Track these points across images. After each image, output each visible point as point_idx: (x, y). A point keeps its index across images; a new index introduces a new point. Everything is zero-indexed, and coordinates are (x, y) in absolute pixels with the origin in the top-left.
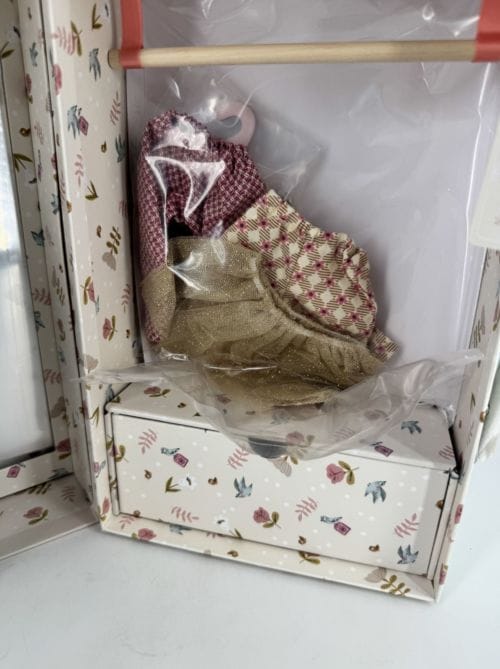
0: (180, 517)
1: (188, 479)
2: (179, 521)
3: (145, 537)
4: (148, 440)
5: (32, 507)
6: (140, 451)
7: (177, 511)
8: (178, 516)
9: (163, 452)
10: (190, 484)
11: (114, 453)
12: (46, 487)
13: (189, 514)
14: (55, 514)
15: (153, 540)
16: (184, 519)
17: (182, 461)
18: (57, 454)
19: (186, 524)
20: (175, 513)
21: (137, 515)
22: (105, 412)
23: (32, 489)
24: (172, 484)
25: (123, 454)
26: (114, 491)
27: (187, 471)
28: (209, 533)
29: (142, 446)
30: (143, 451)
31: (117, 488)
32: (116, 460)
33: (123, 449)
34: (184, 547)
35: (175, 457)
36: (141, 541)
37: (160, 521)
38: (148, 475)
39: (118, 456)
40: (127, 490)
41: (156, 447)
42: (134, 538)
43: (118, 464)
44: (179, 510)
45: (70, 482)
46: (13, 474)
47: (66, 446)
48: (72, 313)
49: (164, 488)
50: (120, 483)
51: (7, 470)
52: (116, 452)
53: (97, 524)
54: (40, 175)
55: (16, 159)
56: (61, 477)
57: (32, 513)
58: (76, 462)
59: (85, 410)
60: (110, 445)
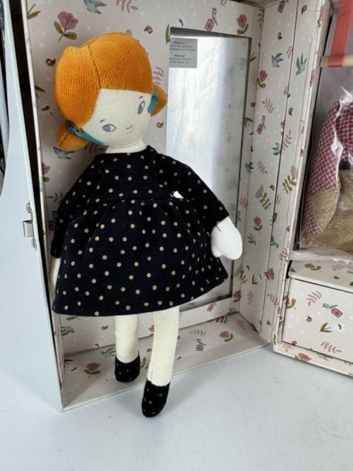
0: (327, 348)
1: (339, 325)
2: (326, 352)
3: (303, 360)
4: (313, 298)
5: (222, 331)
6: (307, 304)
7: (326, 345)
8: (325, 348)
9: (324, 306)
10: (340, 328)
11: (287, 303)
12: (225, 319)
13: (334, 348)
14: (238, 337)
15: (309, 362)
16: (329, 351)
17: (337, 313)
18: (233, 299)
19: (331, 354)
20: (324, 346)
21: (294, 344)
22: (287, 277)
23: (217, 319)
24: (326, 327)
25: (293, 304)
26: (282, 327)
27: (340, 320)
28: (346, 362)
29: (309, 301)
30: (309, 304)
31: (283, 325)
32: (287, 307)
33: (294, 301)
34: (333, 369)
35: (333, 310)
36: (302, 361)
37: (311, 350)
38: (309, 319)
39: (289, 305)
40: (290, 327)
41: (320, 302)
42: (296, 359)
43: (288, 310)
44: (328, 344)
45: (237, 316)
46: (210, 309)
47: (238, 295)
48: (275, 215)
49: (320, 329)
50: (287, 323)
51: (207, 306)
52: (288, 303)
53: (268, 346)
54: (260, 130)
55: (246, 121)
56: (232, 313)
57: (224, 335)
58: (243, 306)
59: (270, 274)
60: (286, 298)
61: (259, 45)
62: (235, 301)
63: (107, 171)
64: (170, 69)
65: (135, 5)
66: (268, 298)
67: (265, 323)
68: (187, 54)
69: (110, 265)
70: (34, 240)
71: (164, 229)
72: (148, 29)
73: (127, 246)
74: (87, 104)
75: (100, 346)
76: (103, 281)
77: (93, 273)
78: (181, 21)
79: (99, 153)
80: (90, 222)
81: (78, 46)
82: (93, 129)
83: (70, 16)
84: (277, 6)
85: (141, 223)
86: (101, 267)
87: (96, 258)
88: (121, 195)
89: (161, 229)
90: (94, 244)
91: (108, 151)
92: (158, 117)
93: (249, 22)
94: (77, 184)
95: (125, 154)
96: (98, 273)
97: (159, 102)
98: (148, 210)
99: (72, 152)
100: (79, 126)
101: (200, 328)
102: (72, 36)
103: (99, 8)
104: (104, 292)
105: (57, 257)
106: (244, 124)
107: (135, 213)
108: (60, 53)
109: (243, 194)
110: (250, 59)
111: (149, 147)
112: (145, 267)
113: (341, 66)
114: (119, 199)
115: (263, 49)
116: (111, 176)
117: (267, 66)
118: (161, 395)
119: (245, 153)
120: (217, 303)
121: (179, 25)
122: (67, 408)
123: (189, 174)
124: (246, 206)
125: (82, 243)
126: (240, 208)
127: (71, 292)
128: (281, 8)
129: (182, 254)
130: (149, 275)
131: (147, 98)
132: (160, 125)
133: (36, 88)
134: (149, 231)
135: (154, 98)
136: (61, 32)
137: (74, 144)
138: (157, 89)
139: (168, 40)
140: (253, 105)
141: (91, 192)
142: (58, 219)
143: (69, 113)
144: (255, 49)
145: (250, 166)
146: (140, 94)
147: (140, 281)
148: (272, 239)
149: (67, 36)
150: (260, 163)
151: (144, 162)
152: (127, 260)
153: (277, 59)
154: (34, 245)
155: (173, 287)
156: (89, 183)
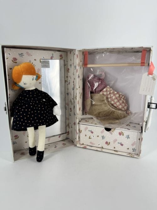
2: (91, 145)
3: (85, 148)
4: (86, 129)
6: (85, 131)
7: (91, 143)
9: (89, 131)
10: (94, 137)
12: (65, 140)
13: (93, 143)
14: (67, 144)
17: (92, 132)
18: (67, 134)
21: (83, 144)
22: (79, 124)
23: (62, 140)
27: (93, 134)
28: (97, 147)
33: (81, 131)
37: (87, 145)
38: (86, 135)
41: (87, 130)
42: (83, 148)
43: (80, 134)
45: (69, 140)
46: (59, 137)
47: (68, 132)
48: (74, 106)
49: (89, 138)
50: (80, 138)
51: (58, 136)
52: (80, 131)
53: (76, 146)
54: (69, 84)
55: (65, 81)
56: (67, 139)
57: (63, 144)
58: (70, 136)
59: (75, 124)
60: (79, 130)
61: (67, 61)
62: (68, 135)
63: (25, 94)
64: (42, 68)
65: (32, 55)
66: (75, 131)
67: (75, 139)
68: (47, 65)
69: (26, 116)
70: (6, 112)
71: (40, 107)
72: (35, 60)
73: (30, 112)
74: (20, 79)
75: (25, 148)
76: (24, 120)
77: (22, 118)
78: (44, 57)
79: (23, 90)
80: (21, 106)
81: (18, 65)
82: (21, 84)
83: (16, 58)
84: (70, 52)
85: (34, 106)
86: (24, 116)
87: (22, 115)
88: (29, 100)
89: (39, 107)
90: (22, 111)
91: (25, 90)
92: (39, 81)
93: (63, 56)
94: (17, 98)
95: (29, 90)
96: (23, 118)
97: (38, 77)
98: (36, 103)
99: (16, 90)
100: (18, 84)
101: (56, 143)
102: (16, 63)
103: (23, 56)
104: (24, 122)
105: (12, 117)
106: (65, 82)
107: (32, 104)
108: (14, 67)
109: (67, 102)
110: (65, 65)
111: (36, 88)
112: (35, 116)
113: (87, 67)
114: (28, 101)
115: (68, 62)
116: (26, 95)
117: (69, 67)
118: (41, 154)
119: (66, 90)
120: (62, 135)
121: (43, 58)
122: (15, 162)
123: (47, 95)
124: (68, 105)
125: (19, 111)
126: (66, 106)
127: (16, 124)
128: (70, 53)
129: (44, 113)
130: (36, 118)
131: (35, 77)
132: (40, 83)
133: (8, 75)
134: (36, 108)
135: (37, 77)
136: (13, 62)
137: (16, 88)
138: (37, 74)
139: (40, 62)
140: (67, 77)
141: (21, 99)
142: (13, 107)
143: (15, 80)
144: (66, 62)
145: (68, 94)
146: (33, 76)
147: (34, 119)
148: (74, 114)
149: (15, 63)
150: (70, 93)
151: (35, 92)
152: (30, 115)
153: (71, 65)
154: (7, 113)
155: (42, 121)
156: (20, 97)
